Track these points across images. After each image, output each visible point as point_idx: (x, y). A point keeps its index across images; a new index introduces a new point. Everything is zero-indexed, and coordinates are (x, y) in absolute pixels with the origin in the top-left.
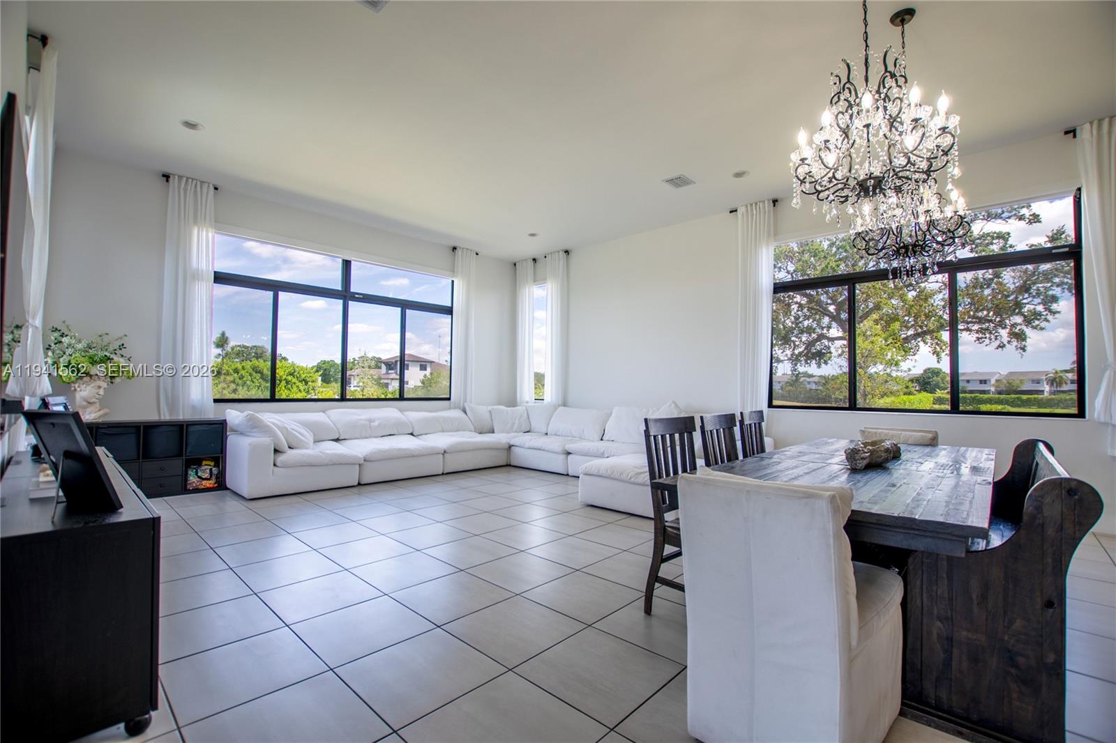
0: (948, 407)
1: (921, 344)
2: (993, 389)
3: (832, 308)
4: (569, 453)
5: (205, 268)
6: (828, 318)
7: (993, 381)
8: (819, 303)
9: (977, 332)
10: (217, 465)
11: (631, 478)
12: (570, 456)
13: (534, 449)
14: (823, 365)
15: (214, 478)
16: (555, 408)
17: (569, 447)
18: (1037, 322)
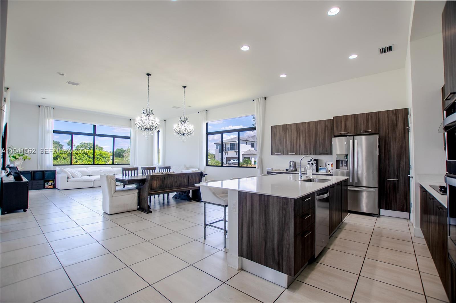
5: (50, 129)
10: (53, 182)
15: (52, 185)
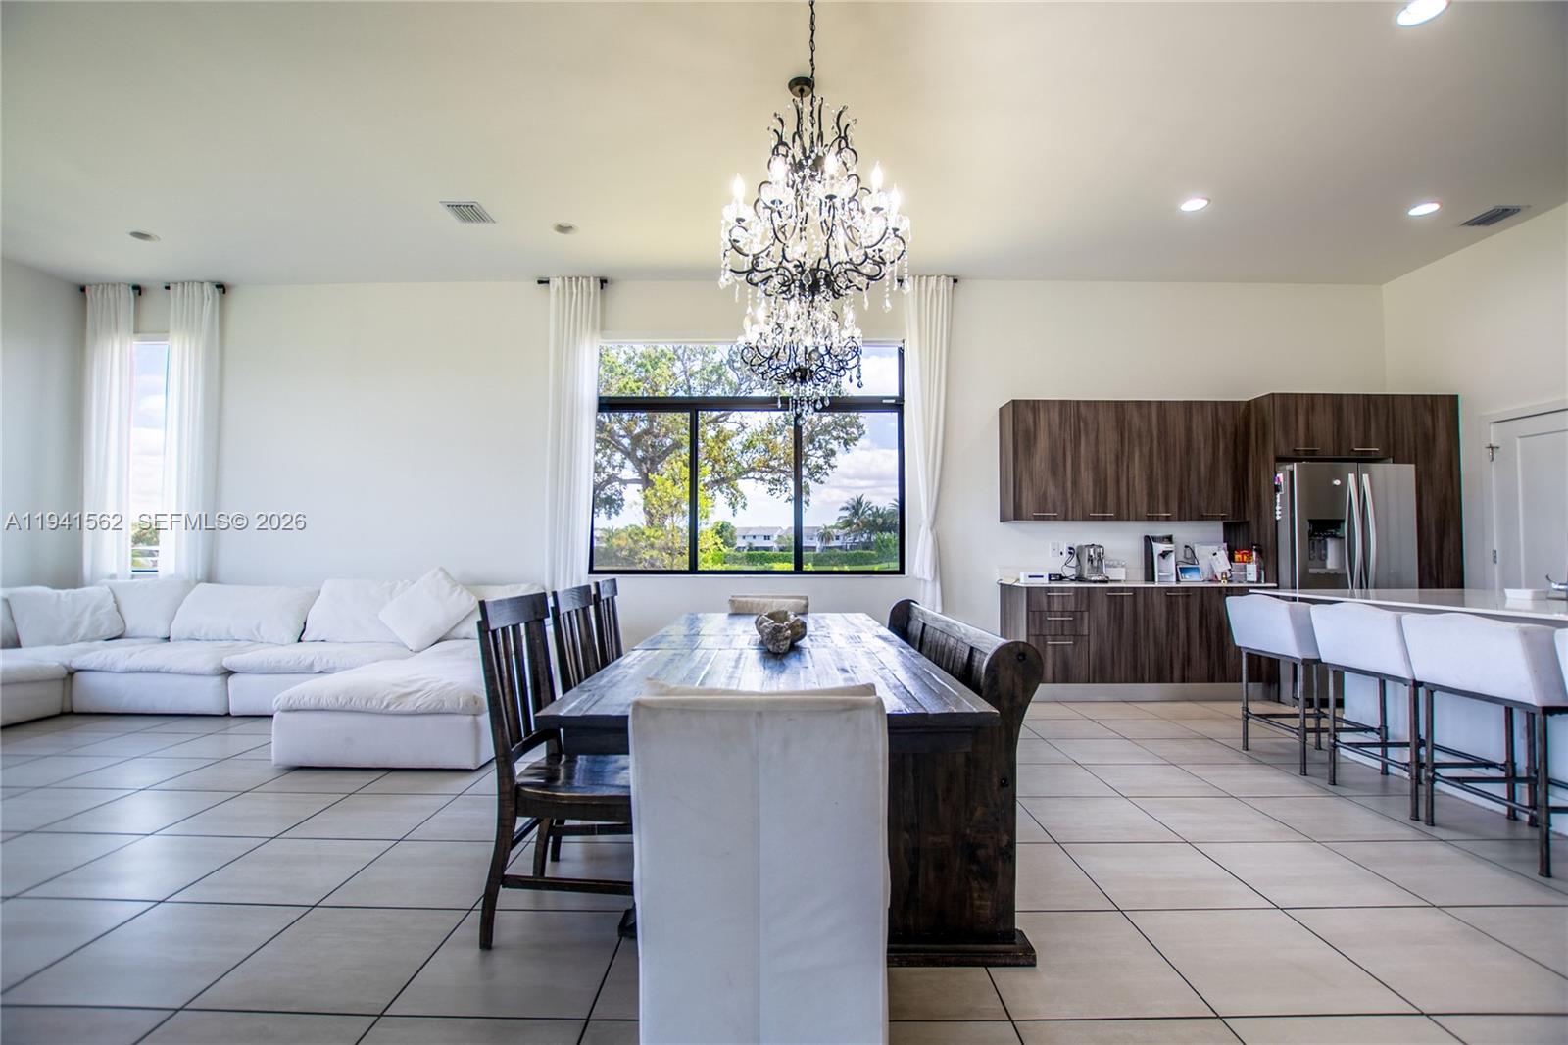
0: (790, 566)
1: (718, 493)
2: (775, 546)
3: (626, 442)
4: (229, 673)
6: (620, 454)
7: (776, 538)
8: (612, 434)
9: (770, 482)
11: (388, 706)
12: (232, 680)
13: (141, 672)
14: (613, 515)
16: (188, 586)
17: (229, 661)
18: (819, 476)
